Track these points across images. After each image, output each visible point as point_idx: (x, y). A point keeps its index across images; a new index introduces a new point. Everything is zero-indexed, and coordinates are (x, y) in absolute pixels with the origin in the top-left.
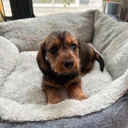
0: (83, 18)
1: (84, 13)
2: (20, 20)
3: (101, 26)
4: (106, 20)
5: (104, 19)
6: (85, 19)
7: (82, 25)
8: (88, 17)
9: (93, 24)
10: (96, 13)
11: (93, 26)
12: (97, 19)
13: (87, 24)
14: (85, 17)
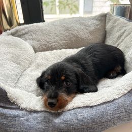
0: (95, 22)
1: (95, 17)
2: (35, 24)
3: (113, 27)
4: (118, 22)
5: (116, 21)
6: (97, 22)
7: (94, 28)
8: (100, 20)
9: (105, 26)
10: (107, 16)
11: (105, 28)
12: (109, 22)
13: (99, 27)
14: (96, 20)
